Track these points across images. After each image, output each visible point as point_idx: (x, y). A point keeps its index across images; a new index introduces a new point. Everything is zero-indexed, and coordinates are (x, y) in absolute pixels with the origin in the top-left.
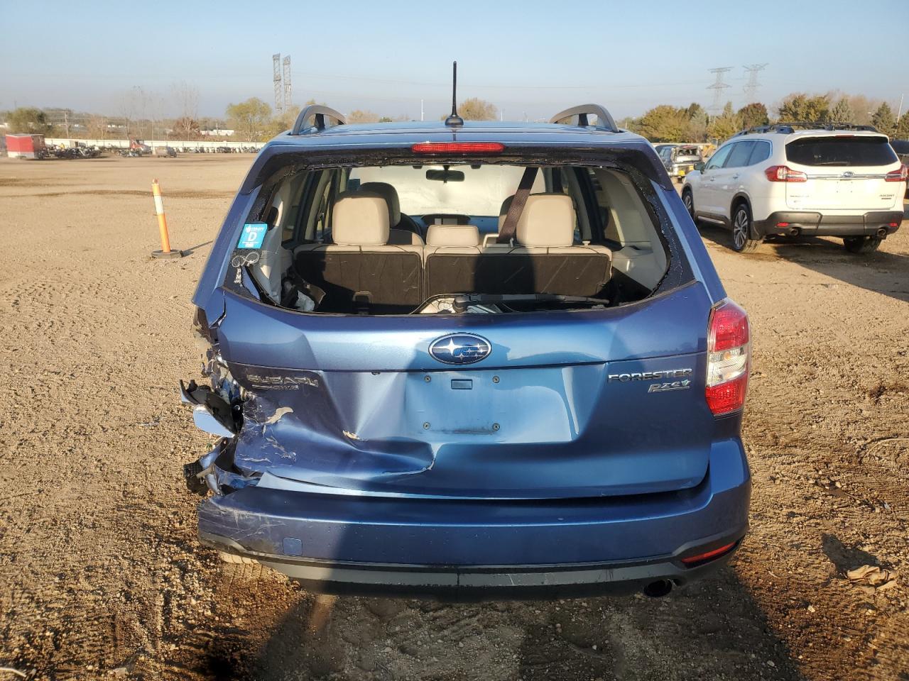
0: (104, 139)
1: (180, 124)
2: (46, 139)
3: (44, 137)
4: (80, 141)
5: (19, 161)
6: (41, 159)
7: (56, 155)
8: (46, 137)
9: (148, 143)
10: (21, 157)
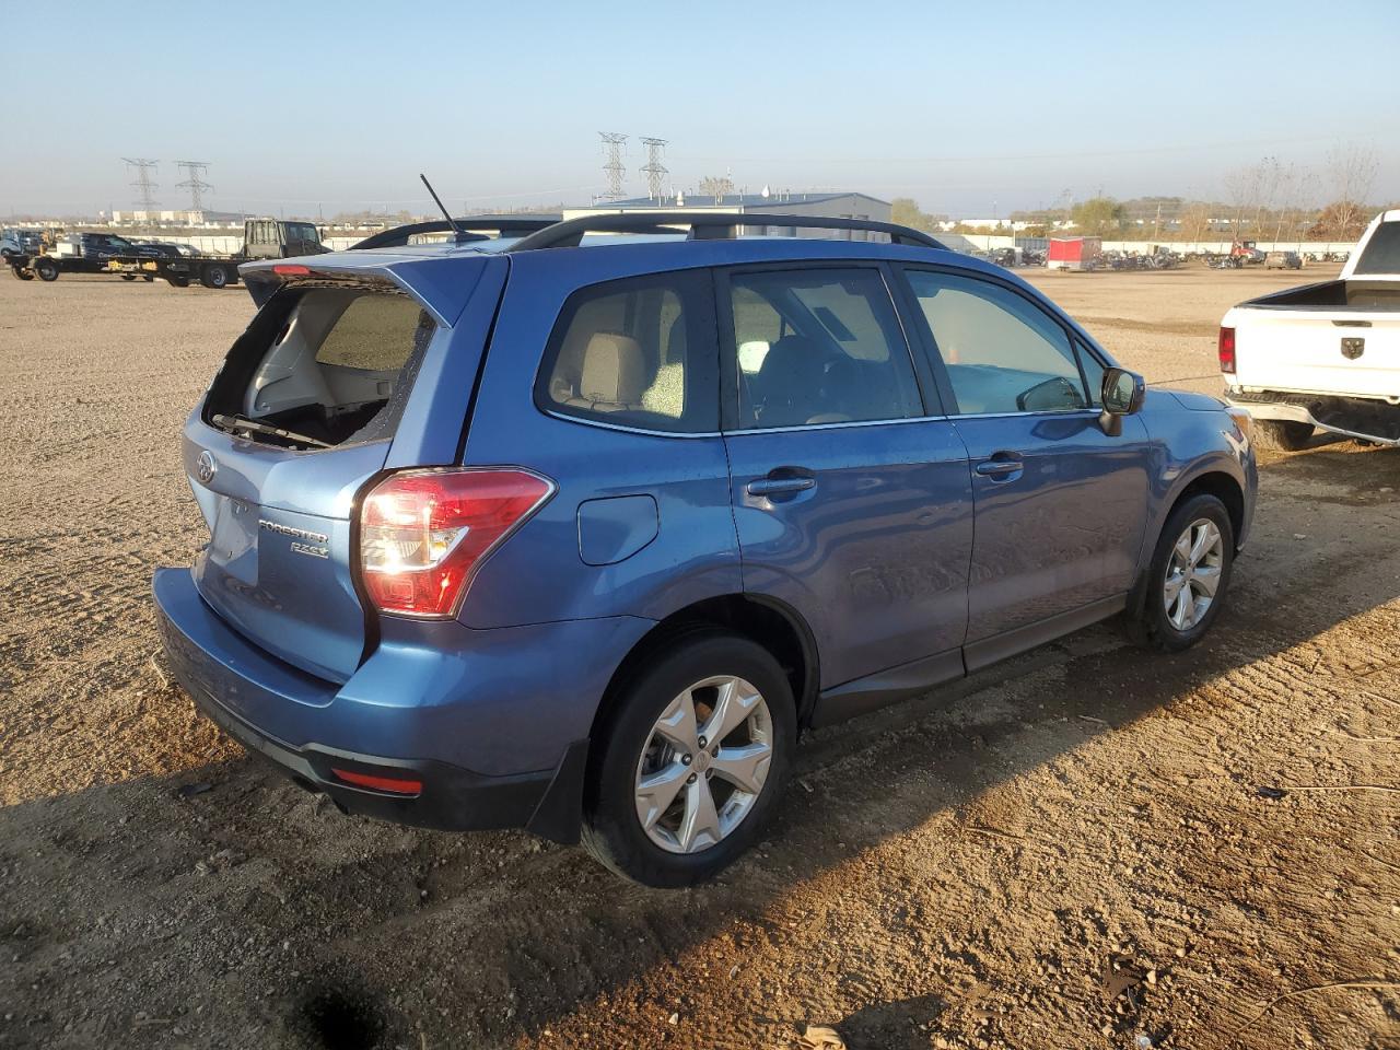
0: (1199, 241)
1: (1332, 215)
2: (1103, 243)
3: (1100, 240)
4: (1162, 245)
5: (1059, 273)
6: (1090, 270)
7: (1114, 266)
8: (1105, 240)
9: (1262, 247)
10: (1063, 269)
